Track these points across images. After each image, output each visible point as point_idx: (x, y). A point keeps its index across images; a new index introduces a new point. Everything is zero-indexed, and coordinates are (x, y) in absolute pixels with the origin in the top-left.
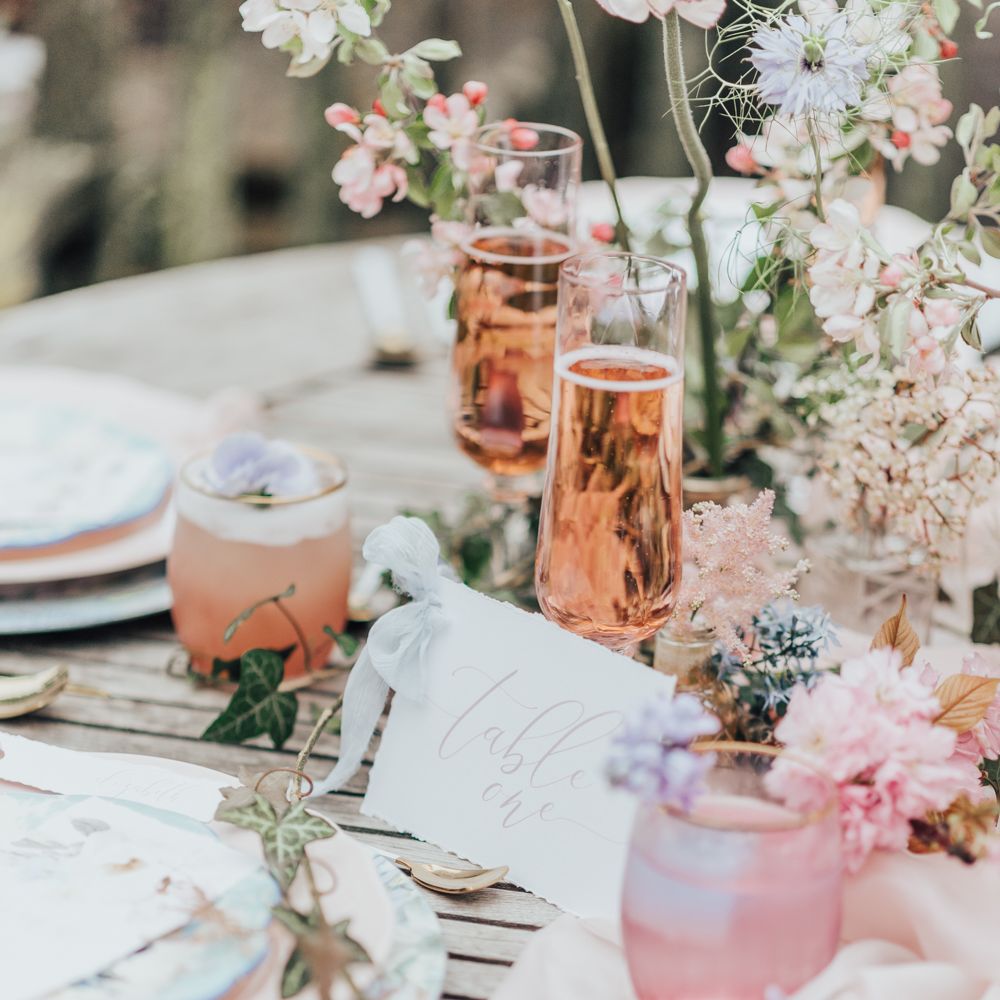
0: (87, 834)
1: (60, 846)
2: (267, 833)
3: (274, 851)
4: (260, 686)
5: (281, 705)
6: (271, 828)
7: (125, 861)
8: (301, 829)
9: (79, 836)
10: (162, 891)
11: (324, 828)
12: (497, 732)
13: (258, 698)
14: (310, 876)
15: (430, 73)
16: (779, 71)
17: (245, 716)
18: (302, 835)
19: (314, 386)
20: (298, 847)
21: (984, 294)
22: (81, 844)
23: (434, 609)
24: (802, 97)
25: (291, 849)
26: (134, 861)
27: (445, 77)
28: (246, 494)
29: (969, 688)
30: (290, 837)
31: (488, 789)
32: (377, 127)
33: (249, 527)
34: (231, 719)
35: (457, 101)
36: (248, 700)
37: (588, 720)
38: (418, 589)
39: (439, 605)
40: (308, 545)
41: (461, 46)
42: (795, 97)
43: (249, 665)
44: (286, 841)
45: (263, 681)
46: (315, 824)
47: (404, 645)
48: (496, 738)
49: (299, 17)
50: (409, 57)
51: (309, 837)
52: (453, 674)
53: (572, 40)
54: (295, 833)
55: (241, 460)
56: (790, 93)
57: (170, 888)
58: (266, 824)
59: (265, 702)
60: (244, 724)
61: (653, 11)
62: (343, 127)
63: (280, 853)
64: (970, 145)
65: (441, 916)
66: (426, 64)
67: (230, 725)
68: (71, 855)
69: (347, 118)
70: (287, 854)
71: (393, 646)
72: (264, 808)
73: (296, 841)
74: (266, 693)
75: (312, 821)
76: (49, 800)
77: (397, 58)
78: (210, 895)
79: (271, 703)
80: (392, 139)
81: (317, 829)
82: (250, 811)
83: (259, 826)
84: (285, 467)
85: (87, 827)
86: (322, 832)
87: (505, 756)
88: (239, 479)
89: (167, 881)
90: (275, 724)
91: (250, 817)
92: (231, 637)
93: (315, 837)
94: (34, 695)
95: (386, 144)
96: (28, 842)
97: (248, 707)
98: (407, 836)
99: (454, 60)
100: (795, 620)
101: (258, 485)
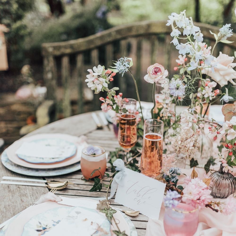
0: (78, 214)
1: (74, 217)
2: (107, 213)
3: (108, 216)
4: (97, 183)
5: (100, 185)
6: (107, 212)
7: (85, 219)
8: (112, 212)
9: (77, 215)
10: (92, 224)
11: (115, 211)
12: (135, 191)
13: (97, 185)
14: (115, 221)
15: (115, 92)
16: (173, 90)
17: (95, 188)
18: (112, 213)
19: (90, 132)
20: (111, 215)
21: (205, 122)
22: (77, 216)
23: (124, 172)
24: (177, 94)
25: (110, 215)
26: (86, 219)
27: (117, 93)
28: (92, 155)
29: (207, 181)
30: (110, 213)
31: (135, 199)
32: (108, 100)
33: (93, 159)
34: (93, 188)
35: (118, 96)
36: (96, 185)
37: (151, 190)
38: (121, 169)
39: (125, 172)
40: (101, 161)
41: (119, 88)
42: (176, 94)
43: (96, 181)
44: (110, 214)
45: (98, 182)
46: (113, 211)
47: (120, 178)
48: (136, 191)
49: (97, 85)
50: (112, 90)
51: (113, 213)
52: (128, 182)
53: (136, 86)
54: (111, 213)
55: (90, 150)
56: (175, 93)
57: (93, 224)
58: (106, 212)
59: (98, 185)
60: (95, 189)
61: (155, 82)
62: (102, 101)
63: (109, 216)
64: (192, 99)
65: (132, 220)
66: (115, 91)
67: (93, 189)
68: (76, 218)
69: (103, 99)
70: (110, 216)
71: (118, 178)
72: (106, 209)
73: (111, 214)
74: (98, 184)
75: (113, 210)
76: (71, 208)
77: (110, 90)
78: (99, 225)
79: (99, 185)
80: (110, 102)
81: (114, 212)
82: (104, 210)
83: (105, 212)
84: (97, 150)
85: (78, 213)
86: (115, 212)
87: (137, 194)
88: (91, 152)
89: (92, 222)
90: (99, 188)
91: (104, 211)
92: (92, 176)
93: (114, 213)
94: (63, 186)
95: (109, 103)
96: (69, 216)
97: (96, 186)
98: (122, 205)
99: (118, 90)
100: (175, 169)
101: (94, 153)
